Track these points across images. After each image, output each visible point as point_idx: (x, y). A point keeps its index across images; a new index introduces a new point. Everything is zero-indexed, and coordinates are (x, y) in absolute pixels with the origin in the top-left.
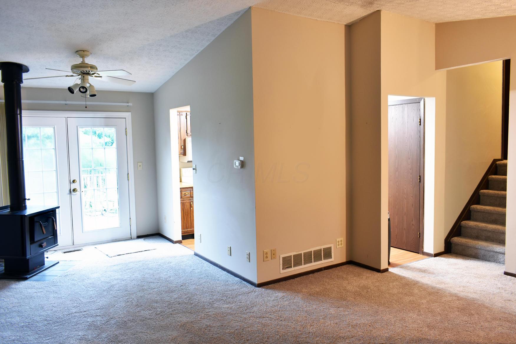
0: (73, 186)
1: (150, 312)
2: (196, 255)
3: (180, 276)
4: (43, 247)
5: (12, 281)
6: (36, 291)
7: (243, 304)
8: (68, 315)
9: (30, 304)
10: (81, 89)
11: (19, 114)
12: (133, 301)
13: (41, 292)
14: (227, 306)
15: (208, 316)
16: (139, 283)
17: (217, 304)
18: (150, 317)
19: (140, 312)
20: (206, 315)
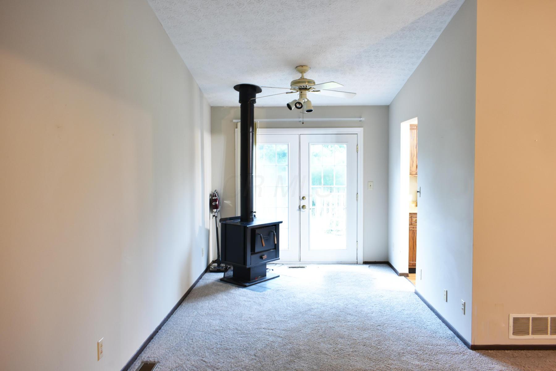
0: (303, 203)
1: (329, 346)
2: (416, 293)
3: (384, 313)
4: (264, 259)
5: (234, 286)
6: (246, 300)
7: (440, 366)
8: (257, 329)
9: (235, 310)
10: (297, 104)
11: (251, 132)
12: (320, 330)
13: (249, 301)
14: (417, 363)
15: (388, 369)
16: (337, 312)
17: (407, 358)
18: (325, 352)
19: (320, 343)
20: (386, 367)
